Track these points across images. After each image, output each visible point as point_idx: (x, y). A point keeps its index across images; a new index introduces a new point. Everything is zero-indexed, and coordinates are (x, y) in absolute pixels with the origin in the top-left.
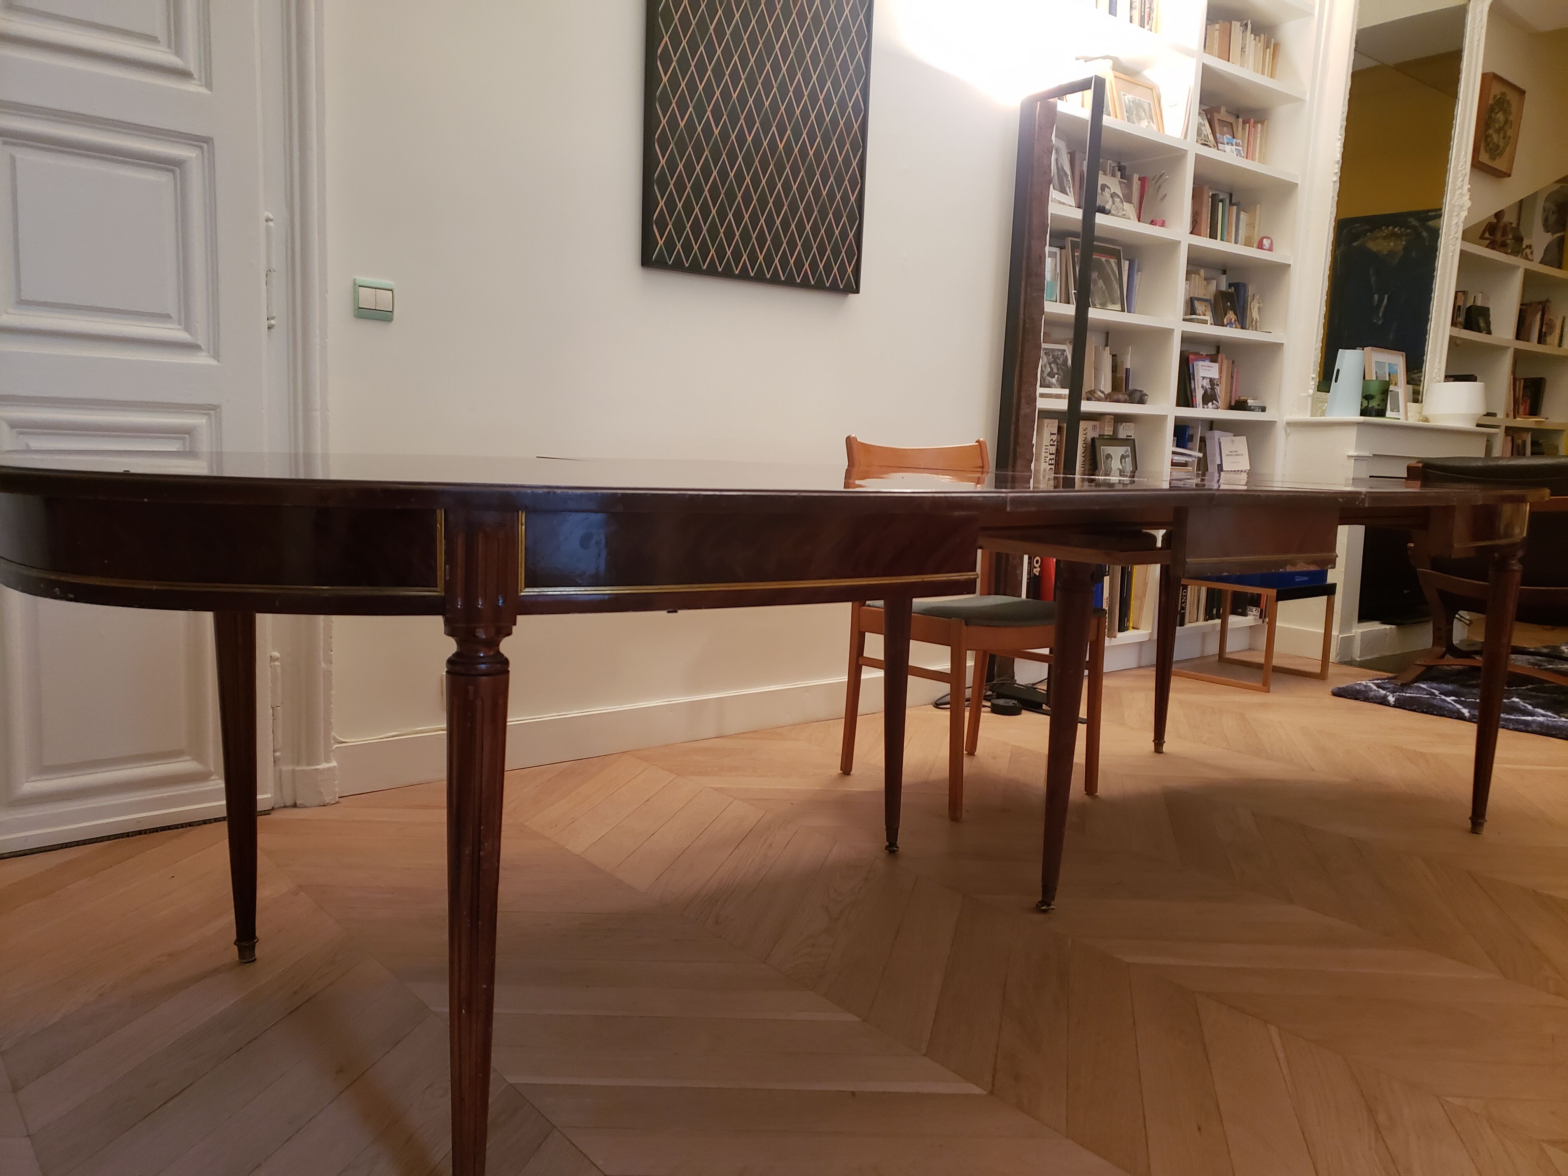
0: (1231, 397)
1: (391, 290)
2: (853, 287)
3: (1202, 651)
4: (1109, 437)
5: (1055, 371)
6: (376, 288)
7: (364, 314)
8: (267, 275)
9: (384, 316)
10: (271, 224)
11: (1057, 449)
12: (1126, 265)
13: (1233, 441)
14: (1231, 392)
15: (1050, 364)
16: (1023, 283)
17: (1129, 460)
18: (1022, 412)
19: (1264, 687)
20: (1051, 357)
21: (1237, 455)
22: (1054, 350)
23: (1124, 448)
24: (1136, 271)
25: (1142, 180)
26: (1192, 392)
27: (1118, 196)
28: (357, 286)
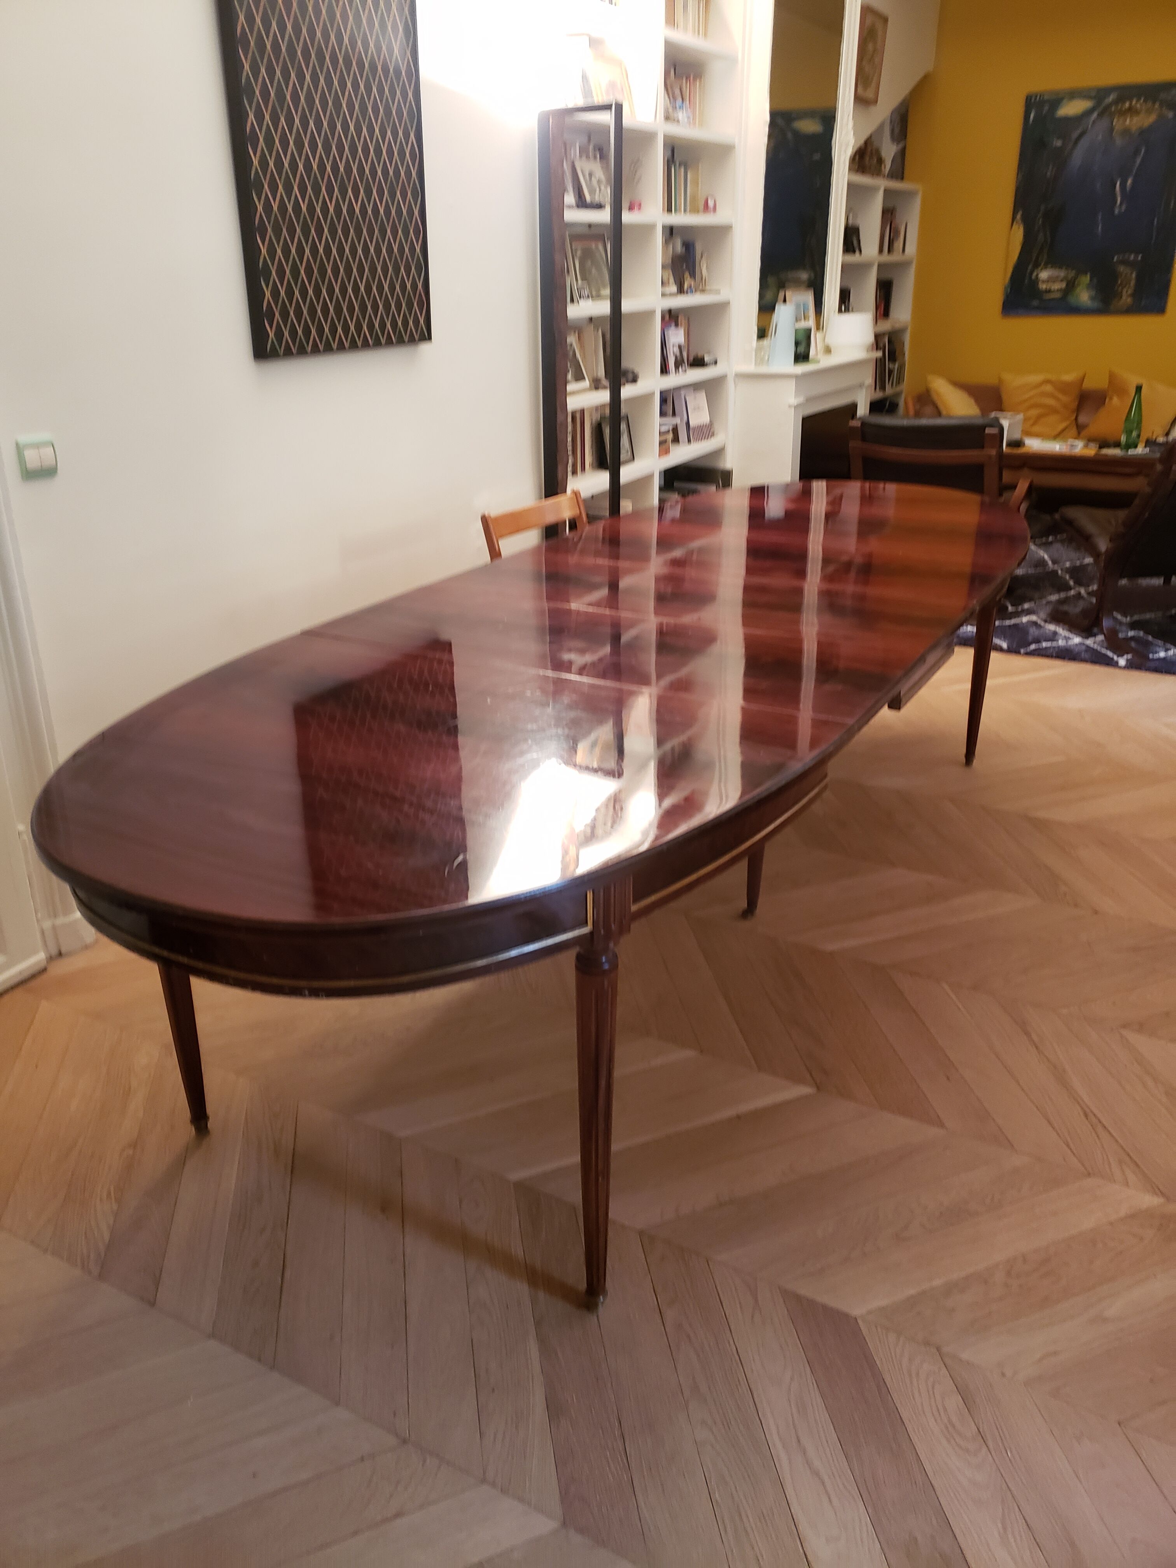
1: (52, 444)
2: (426, 335)
6: (38, 446)
7: (31, 475)
9: (47, 472)
13: (696, 399)
14: (689, 347)
21: (700, 410)
26: (665, 359)
28: (20, 448)
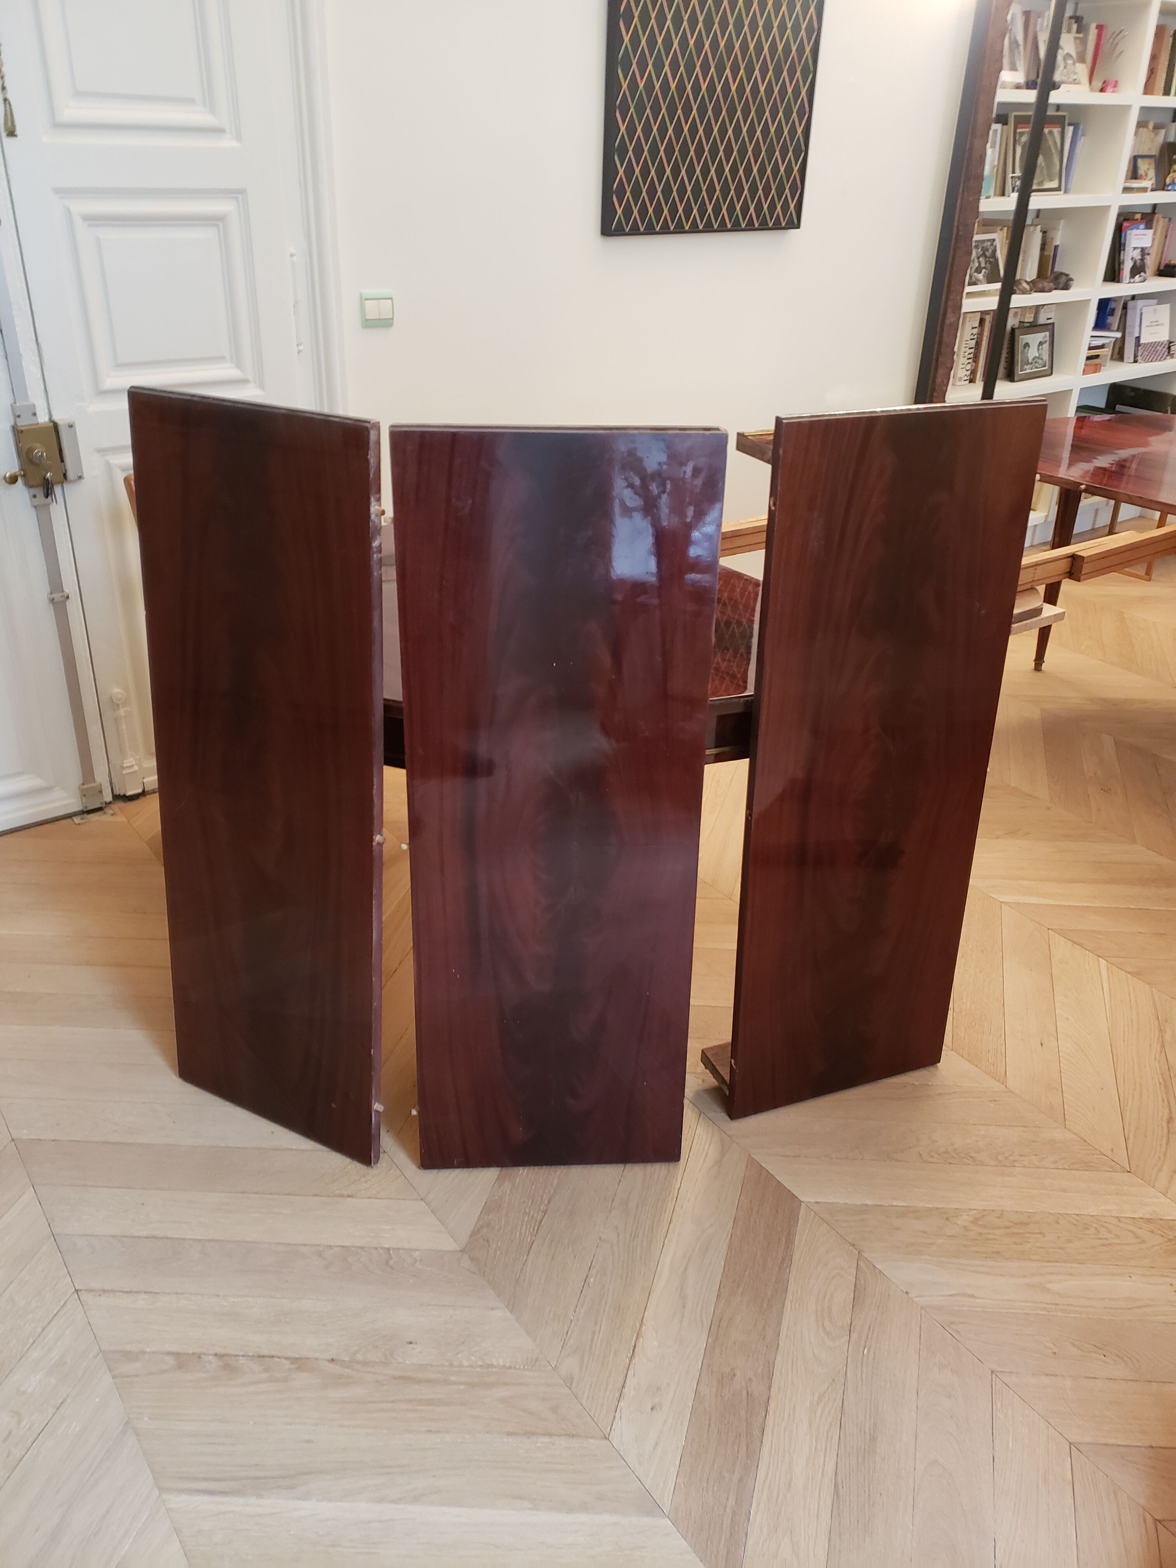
0: (1161, 258)
1: (391, 299)
2: (794, 223)
3: (1094, 524)
4: (1028, 325)
5: (983, 265)
6: (378, 299)
7: (369, 324)
8: (294, 307)
9: (386, 323)
10: (295, 258)
11: (977, 342)
12: (1070, 130)
13: (1155, 310)
14: (1162, 253)
15: (978, 258)
16: (962, 186)
17: (1046, 346)
18: (947, 322)
19: (1145, 576)
20: (980, 250)
21: (1158, 325)
22: (983, 241)
23: (1043, 334)
24: (1079, 135)
25: (1100, 28)
26: (1121, 263)
27: (1071, 56)
28: (363, 300)
